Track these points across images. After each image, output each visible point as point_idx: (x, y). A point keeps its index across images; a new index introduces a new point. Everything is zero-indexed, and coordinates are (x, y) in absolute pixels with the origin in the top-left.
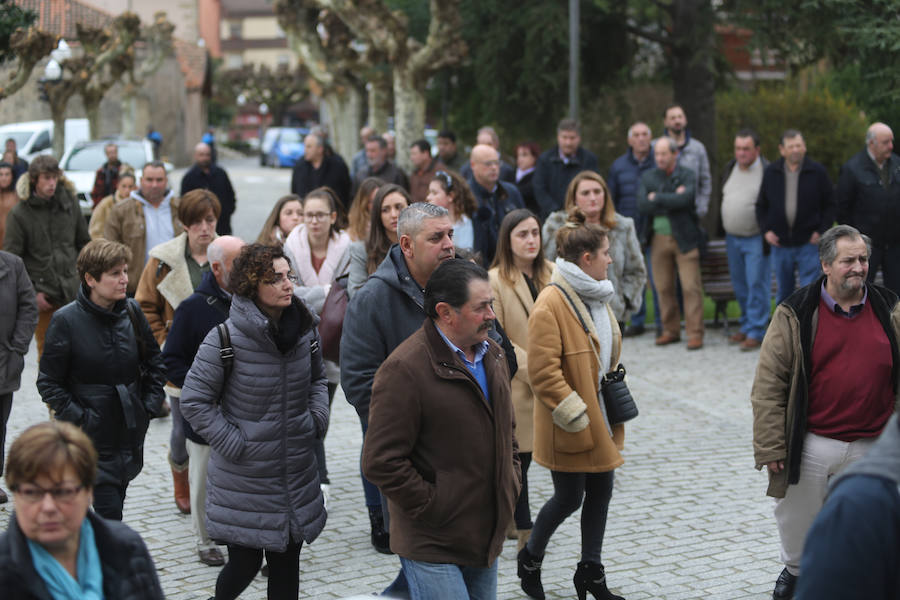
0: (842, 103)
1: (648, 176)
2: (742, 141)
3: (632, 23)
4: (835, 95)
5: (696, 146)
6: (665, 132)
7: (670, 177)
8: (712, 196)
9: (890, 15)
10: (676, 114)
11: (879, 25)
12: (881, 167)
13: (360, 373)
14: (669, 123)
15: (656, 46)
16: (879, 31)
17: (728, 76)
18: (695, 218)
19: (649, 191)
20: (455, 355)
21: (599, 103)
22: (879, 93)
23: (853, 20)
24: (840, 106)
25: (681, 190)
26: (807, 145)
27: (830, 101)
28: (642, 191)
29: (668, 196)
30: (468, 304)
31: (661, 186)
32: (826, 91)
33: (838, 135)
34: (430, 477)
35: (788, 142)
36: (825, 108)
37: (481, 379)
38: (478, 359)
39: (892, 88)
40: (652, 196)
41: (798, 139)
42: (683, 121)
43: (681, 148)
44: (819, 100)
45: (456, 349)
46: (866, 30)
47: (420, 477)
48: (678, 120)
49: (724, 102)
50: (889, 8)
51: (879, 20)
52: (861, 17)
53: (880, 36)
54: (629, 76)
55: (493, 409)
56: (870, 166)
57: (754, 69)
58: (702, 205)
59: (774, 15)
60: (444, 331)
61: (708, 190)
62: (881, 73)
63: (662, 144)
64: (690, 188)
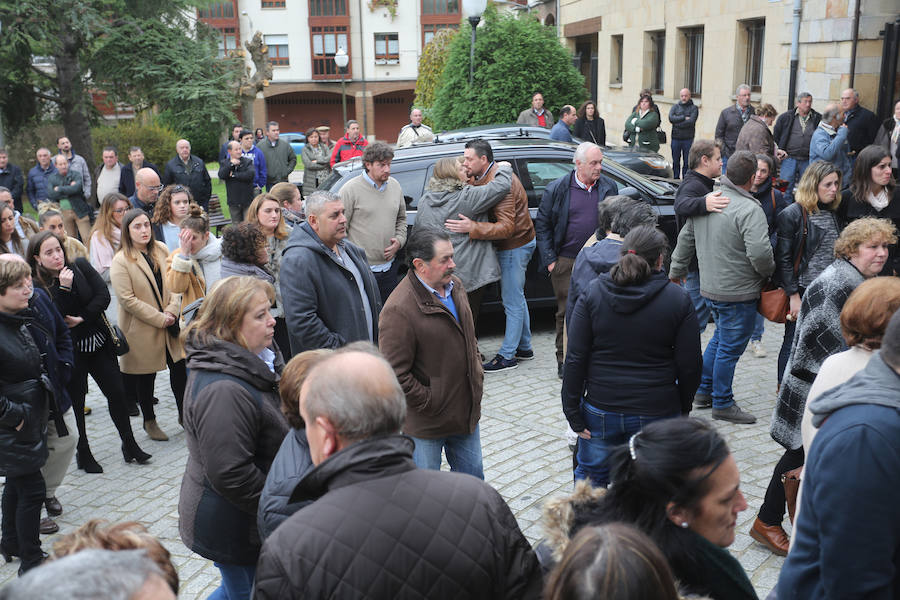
0: (165, 130)
1: (52, 177)
2: (107, 153)
3: (36, 90)
4: (161, 126)
5: (78, 159)
6: (60, 151)
7: (67, 177)
8: (92, 185)
9: (185, 80)
10: (65, 142)
11: (180, 86)
12: (186, 163)
13: (305, 314)
14: (61, 146)
15: (53, 103)
16: (180, 89)
17: (100, 118)
18: (84, 199)
19: (54, 186)
20: (433, 296)
21: (19, 137)
22: (184, 123)
23: (164, 84)
24: (164, 132)
25: (73, 183)
26: (146, 155)
27: (158, 129)
28: (50, 186)
29: (66, 188)
30: (435, 259)
31: (62, 182)
32: (156, 124)
33: (165, 148)
34: (426, 383)
35: (133, 153)
36: (156, 134)
37: (452, 308)
38: (448, 294)
39: (190, 120)
40: (56, 189)
41: (139, 152)
42: (69, 145)
43: (70, 160)
44: (152, 129)
45: (433, 291)
46: (172, 89)
47: (420, 385)
48: (66, 145)
49: (96, 133)
50: (184, 76)
51: (179, 83)
52: (170, 82)
53: (181, 92)
54: (38, 120)
55: (462, 327)
56: (180, 164)
57: (116, 113)
58: (87, 192)
59: (119, 82)
60: (422, 279)
61: (89, 183)
62: (183, 113)
63: (61, 158)
64: (79, 182)
